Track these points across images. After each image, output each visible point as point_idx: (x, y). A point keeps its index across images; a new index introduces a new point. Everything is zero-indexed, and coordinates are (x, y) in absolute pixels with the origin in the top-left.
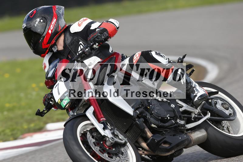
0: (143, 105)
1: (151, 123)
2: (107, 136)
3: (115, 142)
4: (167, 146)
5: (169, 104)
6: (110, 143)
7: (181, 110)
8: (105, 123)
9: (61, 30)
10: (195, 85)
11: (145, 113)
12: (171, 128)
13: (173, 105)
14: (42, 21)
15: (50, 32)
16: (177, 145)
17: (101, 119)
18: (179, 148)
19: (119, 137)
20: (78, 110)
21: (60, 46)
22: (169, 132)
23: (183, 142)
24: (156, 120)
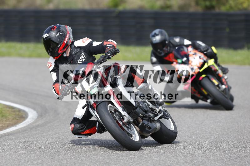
1: (140, 113)
2: (126, 115)
7: (150, 107)
15: (65, 42)
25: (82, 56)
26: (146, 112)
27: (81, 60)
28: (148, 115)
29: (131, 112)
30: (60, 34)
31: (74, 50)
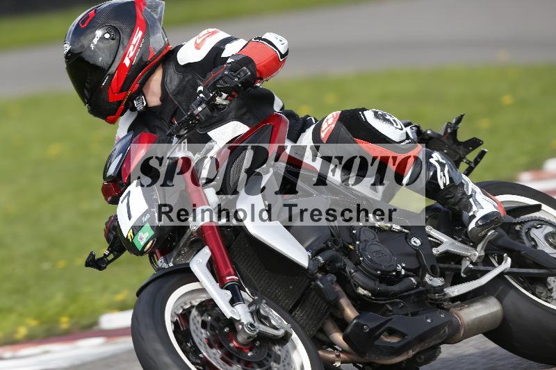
0: (335, 242)
1: (357, 286)
2: (238, 319)
3: (258, 334)
4: (394, 340)
5: (407, 238)
6: (246, 337)
7: (435, 251)
8: (236, 287)
9: (155, 57)
10: (473, 191)
11: (341, 261)
12: (409, 296)
13: (415, 239)
14: (107, 36)
15: (127, 62)
16: (421, 338)
17: (227, 278)
18: (426, 345)
19: (270, 322)
20: (179, 254)
21: (153, 96)
22: (402, 307)
23: (435, 330)
24: (370, 278)
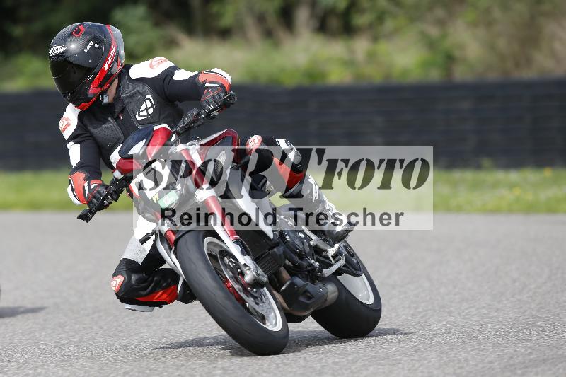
5: (297, 231)
7: (312, 244)
8: (239, 243)
15: (106, 67)
17: (234, 237)
25: (148, 102)
26: (302, 256)
27: (145, 113)
28: (305, 263)
29: (262, 255)
30: (93, 45)
31: (128, 88)
